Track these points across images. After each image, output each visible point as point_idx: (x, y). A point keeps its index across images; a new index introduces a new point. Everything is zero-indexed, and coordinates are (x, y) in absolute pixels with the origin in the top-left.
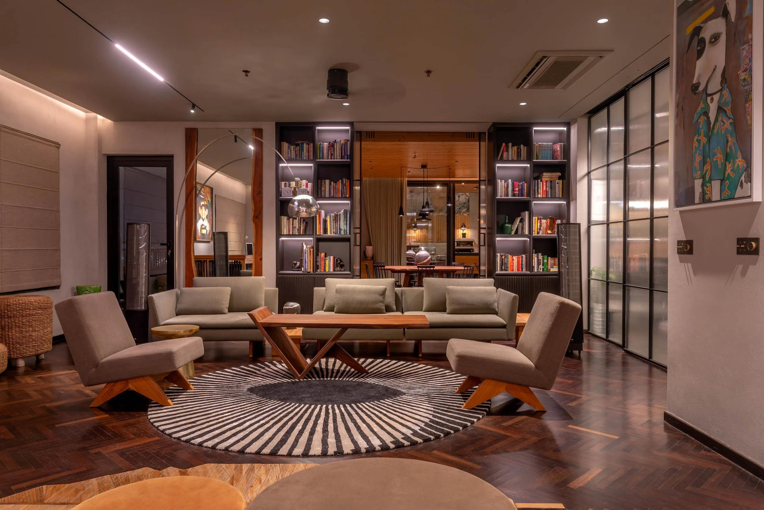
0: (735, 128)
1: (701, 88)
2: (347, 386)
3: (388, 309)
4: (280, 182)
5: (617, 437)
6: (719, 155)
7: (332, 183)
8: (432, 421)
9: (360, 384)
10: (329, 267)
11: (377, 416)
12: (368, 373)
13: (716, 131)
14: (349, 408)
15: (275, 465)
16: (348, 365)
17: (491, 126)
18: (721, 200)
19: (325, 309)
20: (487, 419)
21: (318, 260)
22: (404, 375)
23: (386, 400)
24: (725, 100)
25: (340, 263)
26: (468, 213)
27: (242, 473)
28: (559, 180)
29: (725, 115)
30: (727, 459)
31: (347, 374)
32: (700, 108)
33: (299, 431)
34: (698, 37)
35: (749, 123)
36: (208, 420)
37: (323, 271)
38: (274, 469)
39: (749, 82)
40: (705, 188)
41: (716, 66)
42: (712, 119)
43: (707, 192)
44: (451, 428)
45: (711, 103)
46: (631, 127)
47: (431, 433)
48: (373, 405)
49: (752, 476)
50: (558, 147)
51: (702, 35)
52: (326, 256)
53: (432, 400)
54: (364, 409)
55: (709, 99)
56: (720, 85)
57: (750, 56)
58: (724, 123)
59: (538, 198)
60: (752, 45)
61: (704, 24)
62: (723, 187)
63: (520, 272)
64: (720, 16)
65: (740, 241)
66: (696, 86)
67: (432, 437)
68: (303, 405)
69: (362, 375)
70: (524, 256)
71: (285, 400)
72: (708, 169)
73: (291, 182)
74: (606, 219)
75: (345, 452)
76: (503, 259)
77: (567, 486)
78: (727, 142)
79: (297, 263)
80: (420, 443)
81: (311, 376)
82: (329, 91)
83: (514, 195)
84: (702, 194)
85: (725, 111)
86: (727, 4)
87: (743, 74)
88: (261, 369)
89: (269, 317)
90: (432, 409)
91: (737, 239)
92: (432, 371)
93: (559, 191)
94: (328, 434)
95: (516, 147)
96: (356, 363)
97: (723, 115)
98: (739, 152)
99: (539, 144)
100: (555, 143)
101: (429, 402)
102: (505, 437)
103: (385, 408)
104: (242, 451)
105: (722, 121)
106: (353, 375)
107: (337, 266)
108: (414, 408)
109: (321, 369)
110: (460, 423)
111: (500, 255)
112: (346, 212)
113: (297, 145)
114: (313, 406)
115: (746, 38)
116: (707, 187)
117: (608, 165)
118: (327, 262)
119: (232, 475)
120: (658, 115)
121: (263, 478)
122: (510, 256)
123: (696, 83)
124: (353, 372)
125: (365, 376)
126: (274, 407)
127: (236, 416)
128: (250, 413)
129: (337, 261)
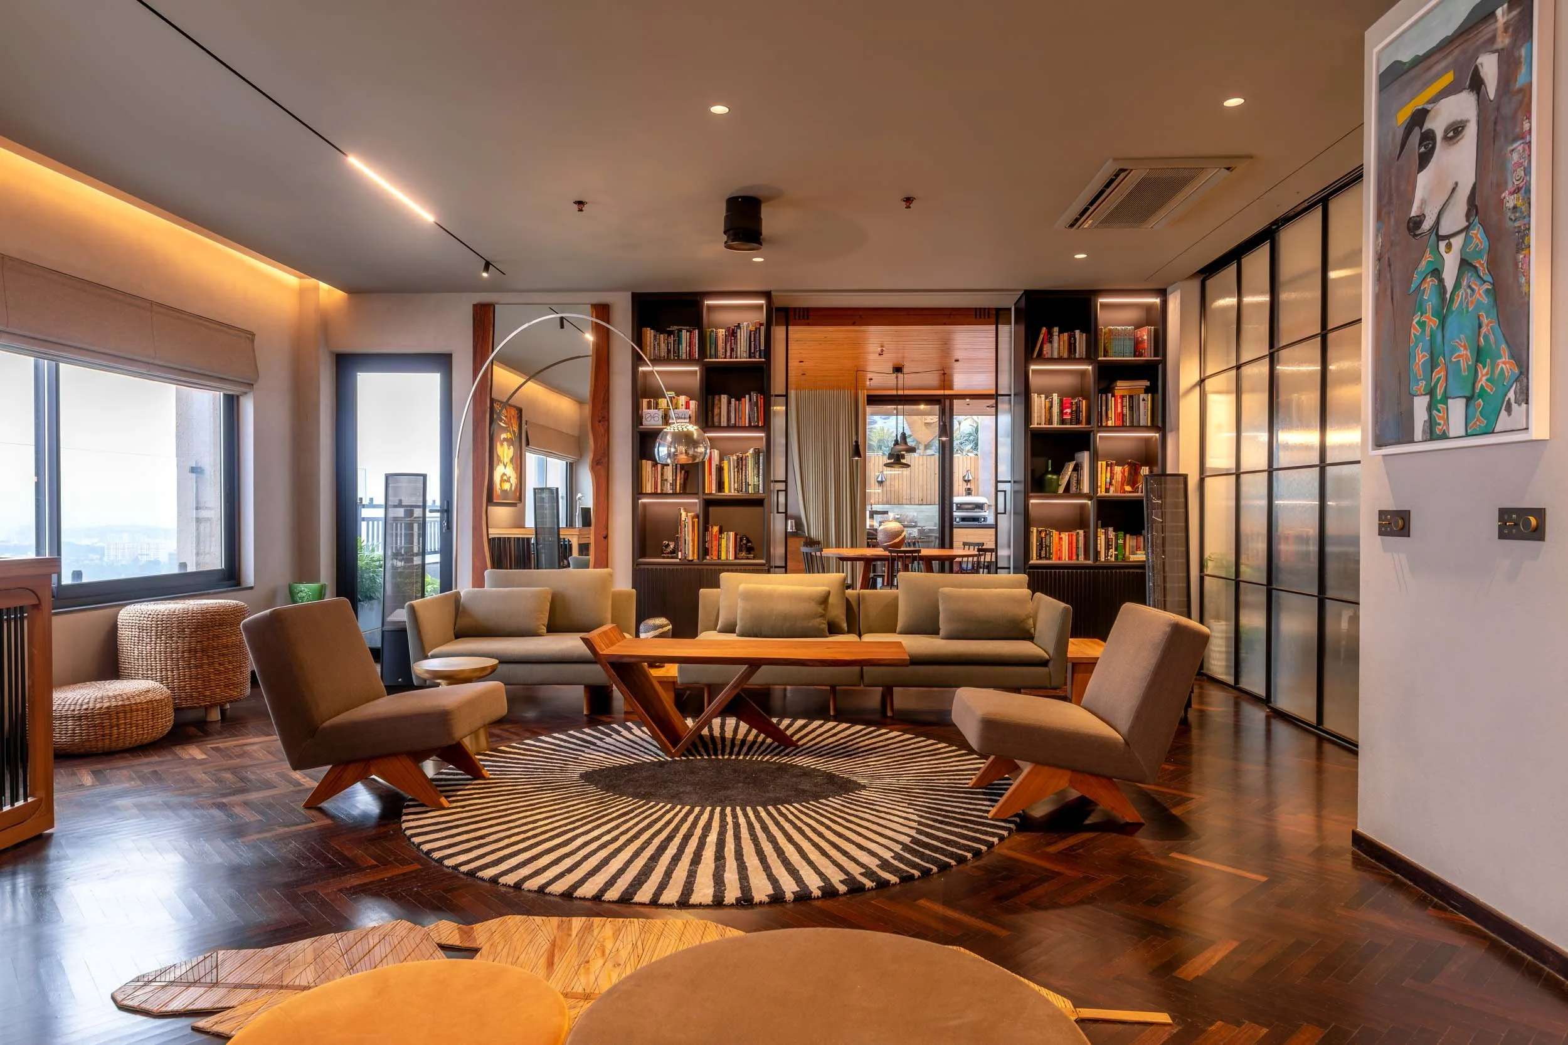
0: (1495, 301)
1: (1427, 225)
2: (762, 771)
3: (833, 629)
4: (640, 400)
5: (1264, 879)
6: (1463, 352)
7: (733, 400)
8: (915, 841)
9: (782, 768)
10: (727, 551)
11: (814, 830)
12: (798, 747)
13: (1456, 305)
14: (763, 814)
15: (630, 922)
16: (760, 731)
17: (1021, 297)
18: (1467, 435)
19: (720, 629)
20: (1018, 838)
21: (707, 539)
22: (862, 752)
23: (830, 799)
24: (1476, 247)
25: (746, 544)
26: (975, 452)
27: (570, 935)
28: (1145, 393)
29: (1475, 275)
30: (1479, 926)
31: (759, 748)
32: (1424, 263)
33: (672, 858)
34: (1421, 128)
35: (1525, 289)
36: (508, 833)
37: (715, 558)
38: (629, 928)
39: (1523, 213)
40: (1435, 412)
41: (1456, 184)
42: (1449, 283)
43: (1438, 421)
44: (951, 855)
45: (1446, 253)
46: (1284, 296)
47: (914, 866)
48: (808, 808)
49: (1530, 960)
50: (1145, 334)
51: (1428, 125)
52: (721, 532)
53: (914, 800)
54: (791, 817)
55: (1442, 245)
56: (1464, 219)
57: (1526, 164)
58: (1473, 290)
59: (1107, 426)
60: (1530, 142)
61: (1432, 105)
62: (1471, 409)
63: (1074, 562)
64: (1465, 89)
65: (1504, 513)
66: (1417, 222)
67: (916, 873)
68: (679, 807)
69: (787, 751)
70: (1081, 532)
71: (647, 796)
72: (1439, 379)
73: (660, 400)
74: (1234, 466)
75: (757, 899)
76: (1042, 538)
77: (1174, 974)
78: (1480, 326)
79: (670, 543)
80: (895, 885)
81: (694, 752)
82: (728, 237)
83: (1063, 422)
84: (1428, 424)
85: (1475, 267)
86: (1480, 67)
87: (1512, 197)
88: (605, 737)
89: (619, 644)
90: (916, 818)
91: (1500, 509)
92: (914, 743)
93: (1146, 414)
94: (725, 864)
95: (1066, 334)
96: (775, 727)
97: (1471, 276)
98: (1504, 346)
99: (1110, 330)
100: (1138, 326)
101: (909, 804)
102: (1053, 875)
103: (829, 815)
104: (568, 895)
105: (1470, 287)
106: (769, 750)
107: (741, 550)
108: (882, 815)
109: (712, 737)
110: (969, 846)
111: (1037, 530)
112: (757, 453)
113: (670, 333)
114: (697, 809)
115: (1518, 130)
116: (1439, 411)
117: (1238, 367)
118: (724, 542)
119: (553, 937)
120: (1333, 275)
121: (609, 945)
122: (1055, 533)
123: (1417, 216)
124: (770, 745)
125: (791, 752)
126: (627, 809)
127: (560, 827)
128: (584, 821)
129: (741, 540)
